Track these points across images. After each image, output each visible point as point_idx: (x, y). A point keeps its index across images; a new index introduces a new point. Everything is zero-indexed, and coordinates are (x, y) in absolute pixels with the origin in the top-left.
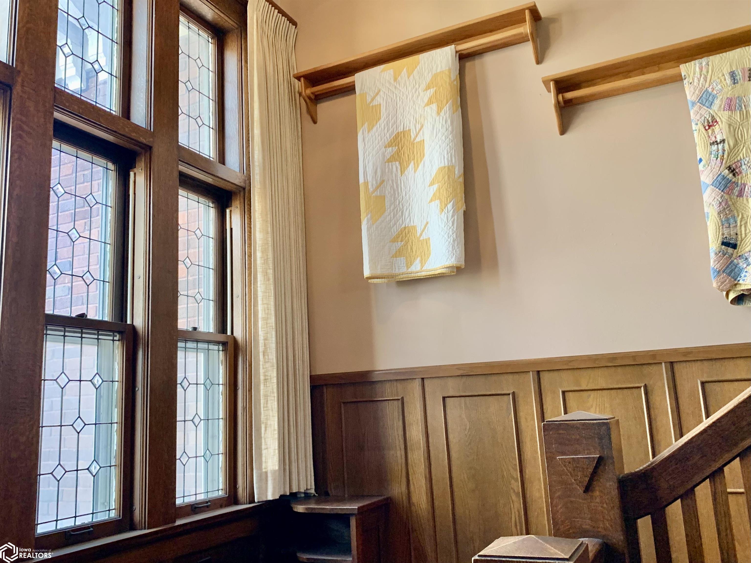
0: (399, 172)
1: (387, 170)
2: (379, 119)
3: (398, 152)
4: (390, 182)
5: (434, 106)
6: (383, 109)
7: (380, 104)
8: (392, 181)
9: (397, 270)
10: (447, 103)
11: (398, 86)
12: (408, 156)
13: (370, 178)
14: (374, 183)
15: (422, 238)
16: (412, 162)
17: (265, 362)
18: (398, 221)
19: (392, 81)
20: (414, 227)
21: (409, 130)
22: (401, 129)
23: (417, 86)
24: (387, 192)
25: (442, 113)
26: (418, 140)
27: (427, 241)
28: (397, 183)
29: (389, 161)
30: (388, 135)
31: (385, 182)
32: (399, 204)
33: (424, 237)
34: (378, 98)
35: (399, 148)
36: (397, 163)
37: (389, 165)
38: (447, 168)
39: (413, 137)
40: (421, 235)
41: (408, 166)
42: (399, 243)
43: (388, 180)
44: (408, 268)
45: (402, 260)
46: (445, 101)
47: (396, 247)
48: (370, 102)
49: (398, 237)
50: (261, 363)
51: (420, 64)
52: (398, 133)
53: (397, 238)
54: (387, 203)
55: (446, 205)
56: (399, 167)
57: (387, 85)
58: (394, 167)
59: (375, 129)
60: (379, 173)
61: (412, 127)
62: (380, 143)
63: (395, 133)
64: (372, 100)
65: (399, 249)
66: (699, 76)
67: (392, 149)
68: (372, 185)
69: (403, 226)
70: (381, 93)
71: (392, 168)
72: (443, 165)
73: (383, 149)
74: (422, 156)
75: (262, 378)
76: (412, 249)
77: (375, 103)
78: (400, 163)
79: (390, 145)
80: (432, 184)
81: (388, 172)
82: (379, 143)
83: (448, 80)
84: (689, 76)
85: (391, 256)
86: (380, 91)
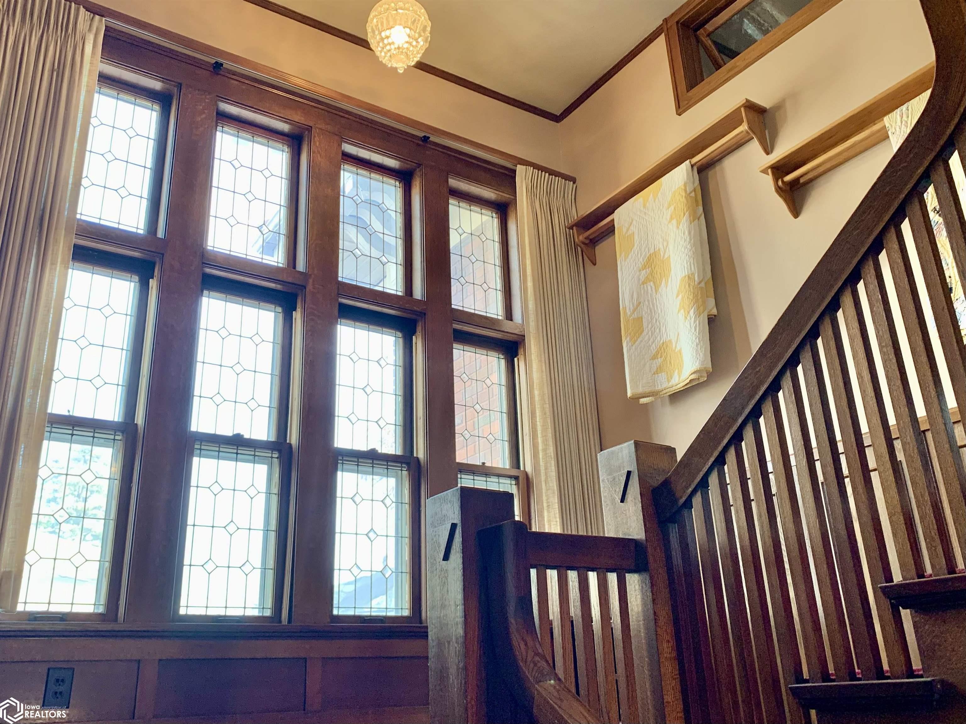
0: (654, 291)
1: (642, 292)
2: (633, 246)
3: (651, 273)
4: (647, 303)
5: (674, 222)
6: (636, 237)
7: (634, 233)
8: (648, 301)
9: (660, 386)
10: (684, 215)
11: (647, 211)
12: (660, 273)
13: (627, 303)
14: (631, 306)
15: (677, 350)
16: (664, 279)
17: (547, 490)
18: (656, 338)
19: (642, 208)
20: (670, 341)
21: (659, 250)
22: (652, 251)
23: (662, 207)
24: (644, 313)
25: (681, 227)
26: (666, 256)
27: (680, 351)
28: (652, 302)
29: (643, 283)
30: (641, 260)
31: (642, 304)
32: (656, 322)
33: (678, 348)
34: (632, 228)
35: (652, 269)
36: (652, 283)
37: (644, 287)
38: (687, 277)
39: (662, 254)
40: (676, 347)
41: (661, 284)
42: (659, 359)
43: (644, 301)
44: (669, 381)
45: (663, 376)
46: (682, 214)
47: (656, 364)
48: (626, 233)
49: (657, 353)
50: (544, 491)
51: (663, 187)
52: (650, 255)
53: (657, 355)
54: (645, 324)
55: (689, 313)
56: (653, 287)
57: (638, 213)
58: (649, 288)
59: (630, 257)
60: (635, 296)
61: (661, 247)
62: (635, 269)
63: (648, 255)
64: (628, 230)
65: (660, 366)
66: (900, 124)
67: (646, 271)
68: (630, 309)
69: (662, 342)
70: (634, 222)
71: (647, 290)
72: (684, 275)
73: (638, 273)
74: (670, 271)
75: (545, 505)
76: (670, 363)
77: (630, 232)
78: (654, 282)
79: (644, 267)
80: (677, 296)
81: (644, 293)
82: (633, 269)
83: (684, 194)
84: (892, 126)
85: (653, 373)
86: (632, 221)
